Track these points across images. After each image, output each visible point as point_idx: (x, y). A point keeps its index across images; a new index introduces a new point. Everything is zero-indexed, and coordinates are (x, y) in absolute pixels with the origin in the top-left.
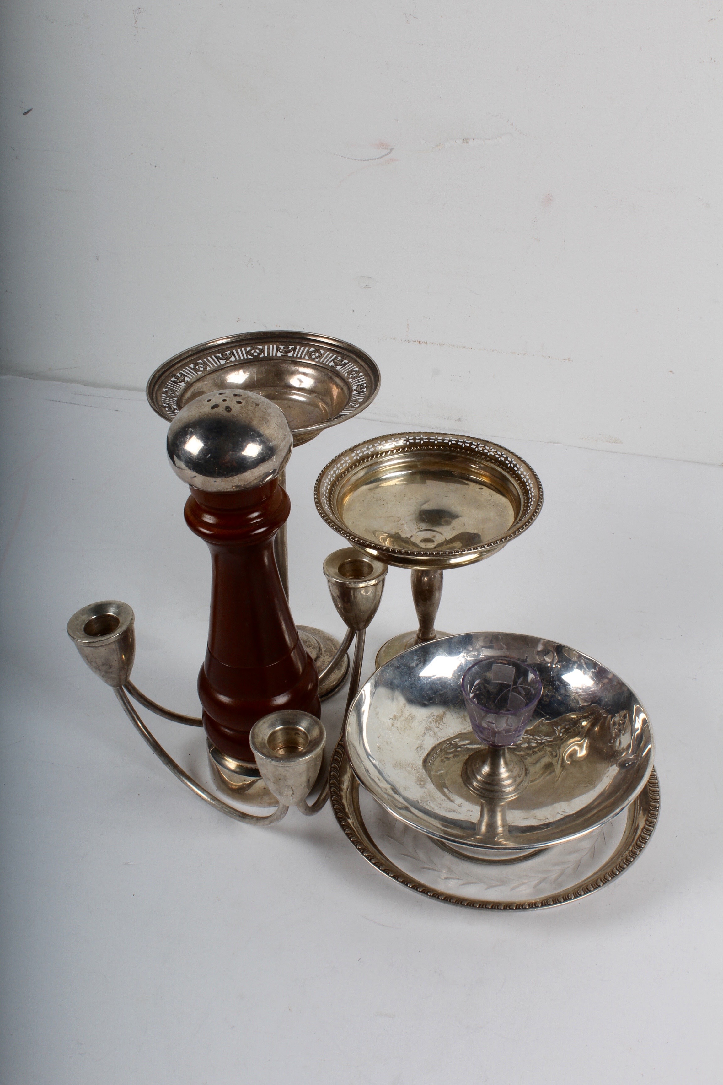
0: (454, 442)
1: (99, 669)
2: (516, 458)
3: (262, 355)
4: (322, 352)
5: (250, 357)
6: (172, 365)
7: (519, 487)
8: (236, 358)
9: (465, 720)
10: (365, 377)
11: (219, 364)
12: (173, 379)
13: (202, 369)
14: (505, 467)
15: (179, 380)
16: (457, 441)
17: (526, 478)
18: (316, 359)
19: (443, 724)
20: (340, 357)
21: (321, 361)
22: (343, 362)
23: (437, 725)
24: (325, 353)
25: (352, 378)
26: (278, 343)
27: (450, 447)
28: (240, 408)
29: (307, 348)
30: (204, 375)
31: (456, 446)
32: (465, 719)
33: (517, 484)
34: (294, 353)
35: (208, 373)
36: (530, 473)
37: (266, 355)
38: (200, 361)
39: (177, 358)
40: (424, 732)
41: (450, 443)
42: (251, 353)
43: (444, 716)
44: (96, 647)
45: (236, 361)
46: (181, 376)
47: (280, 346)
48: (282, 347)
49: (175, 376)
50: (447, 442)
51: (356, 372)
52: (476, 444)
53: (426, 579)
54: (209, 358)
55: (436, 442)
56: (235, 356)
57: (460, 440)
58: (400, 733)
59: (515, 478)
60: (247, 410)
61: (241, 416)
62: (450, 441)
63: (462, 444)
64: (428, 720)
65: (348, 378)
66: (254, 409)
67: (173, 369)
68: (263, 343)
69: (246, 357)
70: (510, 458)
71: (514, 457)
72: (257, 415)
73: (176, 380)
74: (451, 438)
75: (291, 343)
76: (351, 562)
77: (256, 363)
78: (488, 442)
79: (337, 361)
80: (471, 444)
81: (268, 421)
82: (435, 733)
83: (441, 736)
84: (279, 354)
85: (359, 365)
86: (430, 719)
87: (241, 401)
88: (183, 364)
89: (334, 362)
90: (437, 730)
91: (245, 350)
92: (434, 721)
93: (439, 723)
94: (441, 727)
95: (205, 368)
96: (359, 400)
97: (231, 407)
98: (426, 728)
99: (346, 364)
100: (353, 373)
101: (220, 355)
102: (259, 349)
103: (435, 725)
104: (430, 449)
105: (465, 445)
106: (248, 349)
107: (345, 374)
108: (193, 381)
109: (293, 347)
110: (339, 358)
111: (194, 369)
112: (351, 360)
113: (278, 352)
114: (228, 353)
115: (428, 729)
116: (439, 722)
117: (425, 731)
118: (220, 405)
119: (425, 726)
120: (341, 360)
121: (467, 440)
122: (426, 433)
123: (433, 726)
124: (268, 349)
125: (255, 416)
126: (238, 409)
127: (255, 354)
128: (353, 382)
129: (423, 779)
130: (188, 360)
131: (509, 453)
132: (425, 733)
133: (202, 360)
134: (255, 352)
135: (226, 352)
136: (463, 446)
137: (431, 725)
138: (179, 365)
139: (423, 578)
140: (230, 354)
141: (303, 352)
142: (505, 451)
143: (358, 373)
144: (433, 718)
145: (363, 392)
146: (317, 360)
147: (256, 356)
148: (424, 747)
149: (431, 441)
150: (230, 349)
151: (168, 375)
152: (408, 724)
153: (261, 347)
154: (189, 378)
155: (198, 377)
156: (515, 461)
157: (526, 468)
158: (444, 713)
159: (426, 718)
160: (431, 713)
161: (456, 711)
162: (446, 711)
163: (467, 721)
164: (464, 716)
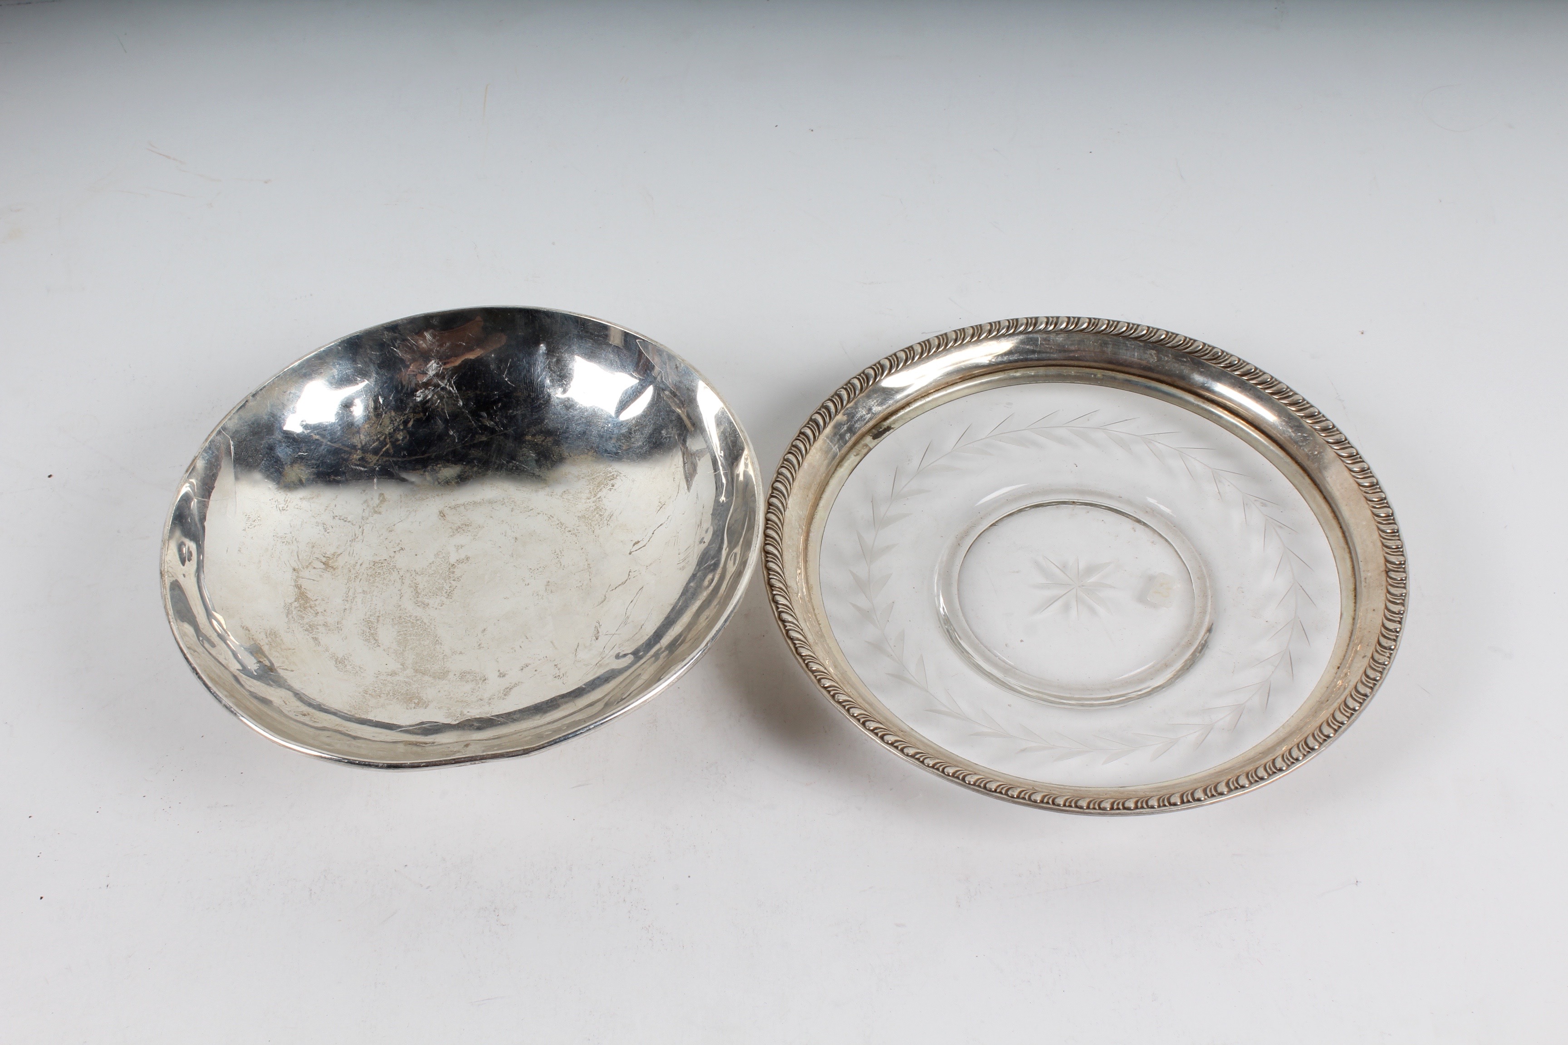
9: (334, 569)
19: (317, 603)
23: (313, 612)
32: (332, 567)
40: (313, 638)
43: (302, 590)
64: (292, 618)
83: (336, 620)
86: (294, 613)
90: (320, 619)
92: (301, 611)
93: (311, 607)
94: (319, 609)
98: (306, 630)
103: (310, 614)
115: (310, 628)
116: (308, 604)
117: (311, 636)
119: (301, 630)
123: (309, 618)
129: (407, 694)
132: (315, 639)
137: (306, 620)
144: (296, 608)
148: (340, 656)
158: (299, 587)
159: (287, 616)
160: (283, 604)
161: (307, 567)
162: (296, 581)
163: (337, 568)
164: (324, 564)
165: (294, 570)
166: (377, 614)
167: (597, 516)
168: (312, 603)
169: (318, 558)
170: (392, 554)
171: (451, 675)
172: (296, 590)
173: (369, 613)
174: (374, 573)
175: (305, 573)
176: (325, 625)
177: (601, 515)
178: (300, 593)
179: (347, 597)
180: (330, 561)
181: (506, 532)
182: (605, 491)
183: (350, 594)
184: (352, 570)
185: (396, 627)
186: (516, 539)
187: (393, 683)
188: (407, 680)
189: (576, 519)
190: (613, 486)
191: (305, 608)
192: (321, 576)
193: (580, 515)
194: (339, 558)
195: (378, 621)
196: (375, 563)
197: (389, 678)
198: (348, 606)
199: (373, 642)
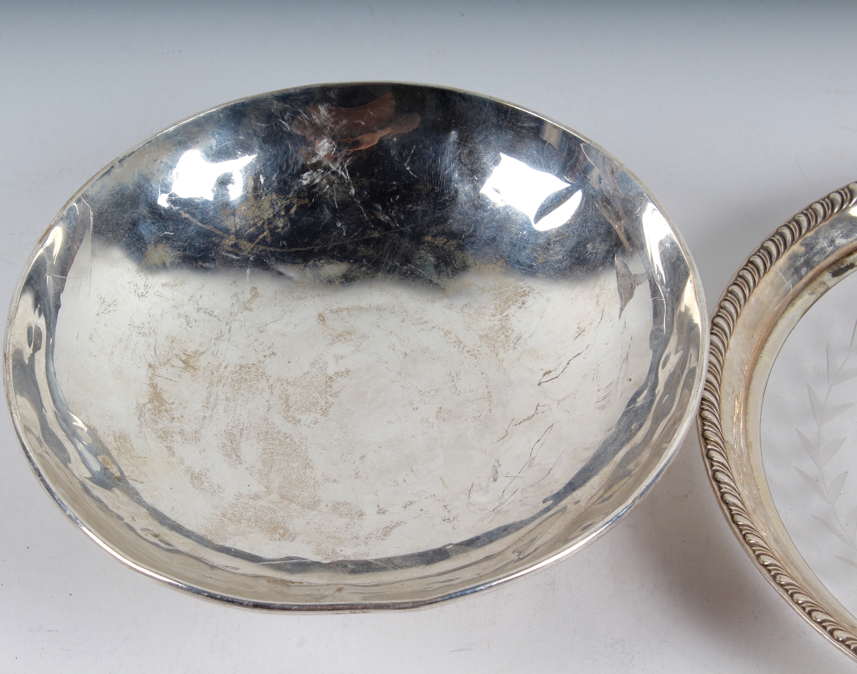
9: (195, 370)
19: (173, 406)
23: (168, 416)
40: (167, 447)
43: (158, 390)
58: (142, 483)
64: (145, 421)
82: (180, 433)
83: (194, 429)
86: (147, 415)
90: (176, 424)
92: (155, 415)
93: (166, 411)
94: (176, 415)
98: (160, 437)
103: (165, 419)
115: (165, 435)
116: (163, 407)
117: (165, 444)
119: (154, 436)
123: (164, 423)
132: (169, 448)
137: (160, 426)
144: (149, 410)
148: (197, 471)
152: (131, 456)
158: (154, 386)
159: (139, 419)
160: (135, 404)
161: (165, 364)
162: (151, 379)
163: (198, 368)
164: (184, 362)
165: (150, 366)
166: (241, 427)
167: (502, 337)
168: (168, 406)
169: (177, 355)
170: (262, 359)
171: (322, 506)
172: (151, 389)
173: (231, 424)
174: (239, 377)
175: (162, 371)
176: (182, 433)
177: (507, 336)
178: (155, 393)
179: (207, 403)
180: (191, 360)
181: (394, 346)
182: (513, 308)
183: (212, 400)
184: (215, 373)
185: (262, 443)
186: (406, 354)
187: (255, 509)
188: (271, 506)
189: (477, 337)
190: (524, 303)
191: (160, 411)
192: (179, 376)
193: (482, 333)
194: (202, 358)
195: (241, 434)
196: (241, 366)
197: (251, 502)
198: (208, 414)
199: (235, 458)
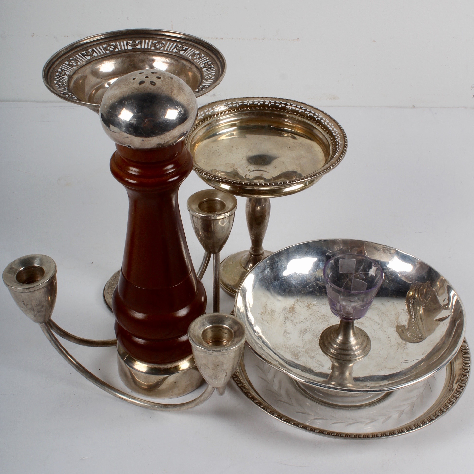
0: (262, 103)
1: (33, 310)
2: (314, 109)
3: (117, 50)
4: (164, 42)
5: (107, 52)
6: (53, 63)
7: (321, 129)
8: (97, 54)
9: (310, 308)
10: (208, 57)
11: (86, 59)
12: (57, 74)
13: (75, 64)
14: (305, 117)
15: (62, 74)
16: (264, 102)
17: (326, 122)
18: (160, 48)
19: (295, 313)
20: (180, 44)
21: (165, 49)
22: (184, 48)
23: (292, 315)
24: (166, 43)
25: (196, 59)
26: (126, 40)
27: (259, 106)
28: (162, 82)
29: (151, 41)
30: (77, 69)
31: (264, 105)
32: (310, 307)
33: (319, 128)
34: (141, 46)
35: (80, 67)
36: (328, 118)
37: (120, 49)
38: (71, 59)
39: (55, 57)
41: (259, 104)
42: (108, 49)
43: (295, 307)
44: (33, 292)
45: (98, 56)
46: (62, 70)
47: (129, 42)
48: (131, 42)
49: (58, 71)
50: (257, 103)
51: (198, 54)
52: (279, 102)
53: (259, 208)
54: (77, 55)
55: (248, 104)
56: (96, 52)
57: (266, 101)
58: (269, 324)
59: (316, 123)
60: (167, 82)
61: (164, 87)
62: (259, 102)
63: (269, 104)
64: (284, 312)
65: (193, 60)
66: (171, 82)
67: (54, 66)
68: (115, 40)
69: (105, 53)
70: (308, 109)
71: (312, 108)
72: (175, 86)
73: (60, 74)
74: (259, 100)
75: (137, 38)
76: (207, 201)
77: (114, 56)
78: (287, 100)
79: (179, 48)
80: (275, 103)
81: (183, 90)
82: (292, 320)
83: (297, 322)
84: (130, 48)
85: (198, 49)
86: (286, 311)
87: (160, 76)
88: (60, 62)
89: (177, 49)
90: (292, 318)
91: (103, 47)
92: (288, 312)
93: (292, 313)
94: (294, 315)
95: (77, 64)
96: (212, 74)
97: (155, 82)
98: (285, 318)
99: (186, 50)
100: (196, 55)
101: (84, 52)
102: (113, 45)
103: (290, 315)
104: (244, 110)
105: (271, 104)
106: (105, 46)
107: (189, 57)
108: (72, 73)
109: (139, 41)
110: (180, 46)
111: (69, 65)
112: (190, 46)
113: (129, 46)
114: (90, 50)
115: (286, 318)
116: (292, 312)
117: (285, 320)
118: (146, 81)
119: (283, 317)
120: (181, 47)
121: (272, 100)
122: (239, 99)
123: (289, 315)
124: (120, 44)
125: (174, 87)
126: (161, 83)
127: (111, 49)
128: (199, 62)
129: (296, 354)
130: (62, 59)
131: (306, 106)
132: (285, 322)
133: (73, 58)
134: (111, 47)
135: (88, 50)
136: (270, 105)
137: (287, 315)
138: (57, 62)
139: (256, 208)
140: (92, 51)
141: (148, 44)
142: (303, 105)
143: (200, 55)
144: (288, 310)
145: (211, 67)
146: (162, 49)
147: (112, 50)
148: (288, 331)
149: (245, 104)
150: (91, 47)
151: (53, 71)
153: (114, 44)
154: (68, 72)
155: (74, 71)
156: (314, 111)
157: (324, 115)
158: (294, 305)
159: (283, 310)
160: (285, 306)
161: (302, 302)
162: (295, 303)
163: (311, 309)
164: (308, 305)
166: (310, 329)
167: (403, 346)
168: (294, 312)
170: (331, 316)
171: (315, 359)
173: (308, 327)
176: (292, 321)
177: (404, 346)
178: (293, 307)
179: (306, 318)
181: (372, 333)
183: (308, 318)
184: (315, 312)
185: (313, 336)
186: (373, 337)
187: (295, 349)
188: (300, 351)
189: (396, 342)
191: (290, 312)
192: (304, 307)
194: (315, 307)
195: (309, 331)
196: (324, 315)
197: (296, 347)
198: (304, 321)
199: (302, 335)
